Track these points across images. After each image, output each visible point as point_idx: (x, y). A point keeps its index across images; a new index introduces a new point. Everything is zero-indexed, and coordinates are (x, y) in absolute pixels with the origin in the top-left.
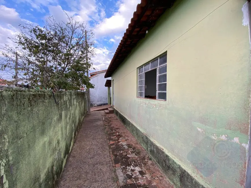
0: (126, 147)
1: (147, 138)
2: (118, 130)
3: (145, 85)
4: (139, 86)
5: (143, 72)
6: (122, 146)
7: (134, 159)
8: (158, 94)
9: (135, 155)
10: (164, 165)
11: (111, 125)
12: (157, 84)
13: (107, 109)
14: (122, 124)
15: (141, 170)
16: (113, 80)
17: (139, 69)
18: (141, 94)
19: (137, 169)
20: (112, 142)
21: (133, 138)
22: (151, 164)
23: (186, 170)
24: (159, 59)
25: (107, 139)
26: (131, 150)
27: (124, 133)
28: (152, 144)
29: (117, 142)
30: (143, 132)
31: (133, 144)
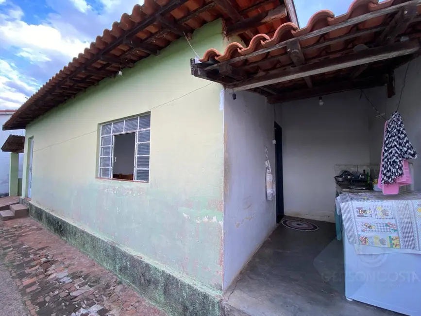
0: (67, 280)
1: (114, 248)
2: (44, 251)
3: (114, 156)
4: (102, 157)
5: (111, 134)
6: (56, 280)
7: (86, 295)
8: (137, 172)
9: (89, 288)
10: (143, 281)
11: (22, 244)
12: (136, 156)
13: (7, 208)
14: (56, 236)
15: (102, 308)
16: (31, 138)
17: (103, 126)
18: (105, 173)
19: (94, 309)
20: (27, 281)
21: (84, 258)
22: (121, 291)
23: (171, 274)
24: (139, 119)
25: (13, 277)
26: (78, 282)
27: (62, 254)
28: (124, 255)
29: (42, 276)
30: (106, 241)
31: (83, 269)
